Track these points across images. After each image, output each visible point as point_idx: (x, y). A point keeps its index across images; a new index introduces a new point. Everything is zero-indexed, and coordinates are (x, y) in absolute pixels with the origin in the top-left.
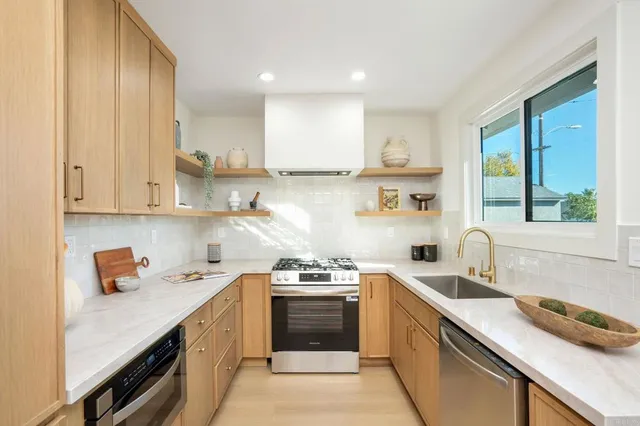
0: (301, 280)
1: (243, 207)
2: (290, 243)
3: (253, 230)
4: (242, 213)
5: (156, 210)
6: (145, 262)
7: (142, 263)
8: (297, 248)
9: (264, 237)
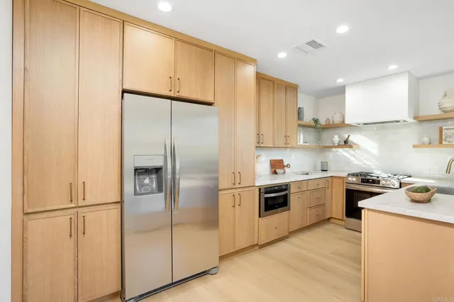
0: (362, 182)
1: (341, 143)
2: (368, 163)
3: (345, 154)
4: (339, 146)
5: (288, 146)
6: (288, 166)
7: (287, 166)
8: (373, 167)
9: (352, 159)
